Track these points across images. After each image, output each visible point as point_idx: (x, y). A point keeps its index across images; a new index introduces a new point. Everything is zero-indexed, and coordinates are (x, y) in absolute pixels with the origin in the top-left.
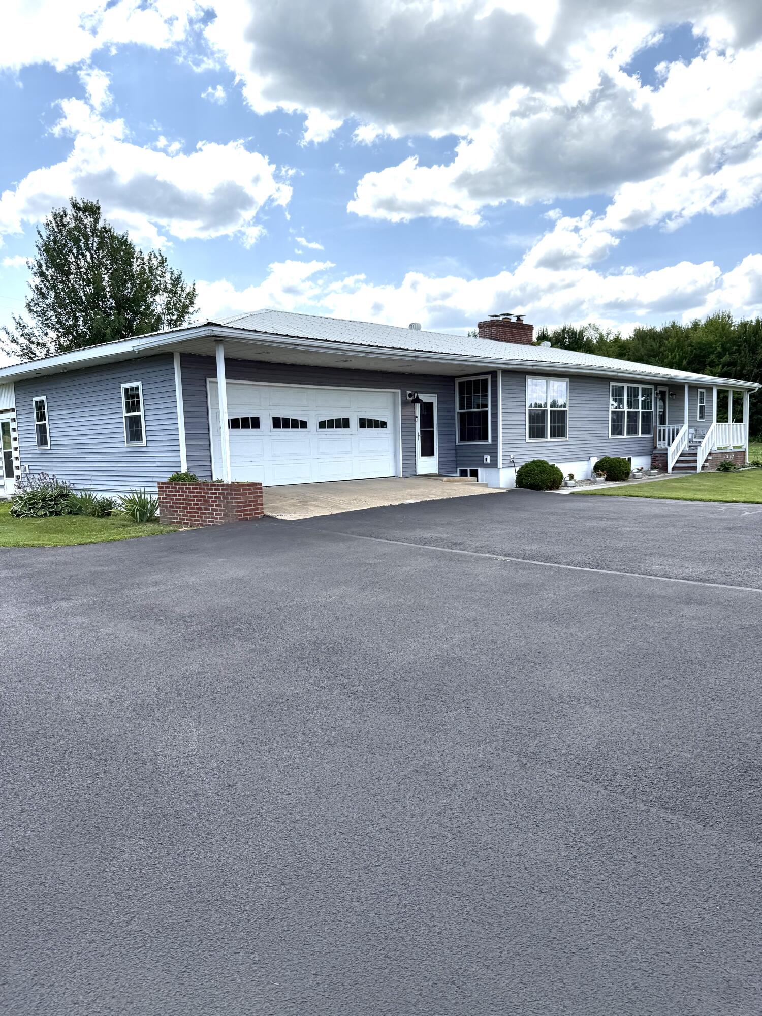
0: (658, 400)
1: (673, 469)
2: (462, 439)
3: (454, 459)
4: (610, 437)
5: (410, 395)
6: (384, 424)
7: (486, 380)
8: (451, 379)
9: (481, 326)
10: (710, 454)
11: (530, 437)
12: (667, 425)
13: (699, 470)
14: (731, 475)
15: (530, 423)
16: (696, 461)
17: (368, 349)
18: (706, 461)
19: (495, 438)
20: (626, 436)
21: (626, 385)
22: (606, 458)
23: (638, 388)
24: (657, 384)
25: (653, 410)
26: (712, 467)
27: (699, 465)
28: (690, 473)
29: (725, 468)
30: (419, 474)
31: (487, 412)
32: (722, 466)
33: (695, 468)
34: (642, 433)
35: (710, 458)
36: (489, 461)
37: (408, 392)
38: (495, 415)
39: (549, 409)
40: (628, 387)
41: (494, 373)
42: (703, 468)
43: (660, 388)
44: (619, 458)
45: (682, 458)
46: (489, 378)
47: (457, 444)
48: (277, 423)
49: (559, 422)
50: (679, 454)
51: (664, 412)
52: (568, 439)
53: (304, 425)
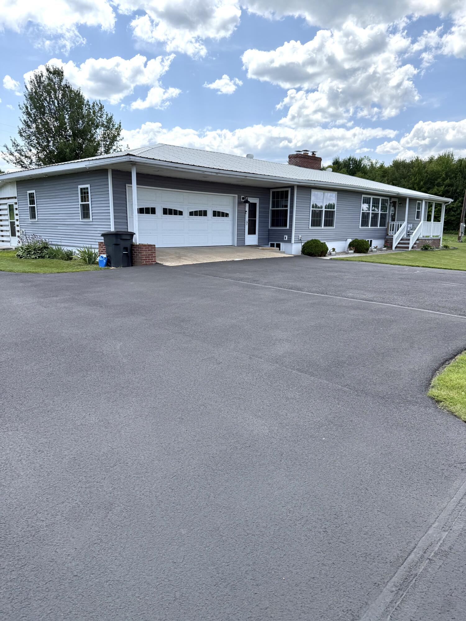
0: (391, 206)
1: (396, 247)
2: (273, 225)
3: (268, 237)
4: (360, 227)
5: (243, 198)
6: (227, 215)
7: (288, 191)
9: (290, 157)
10: (418, 240)
11: (311, 226)
12: (396, 222)
13: (410, 249)
14: (428, 252)
15: (312, 217)
16: (409, 244)
17: (217, 171)
18: (415, 244)
19: (291, 226)
20: (370, 227)
21: (372, 197)
22: (356, 239)
23: (379, 199)
24: (391, 197)
25: (388, 212)
26: (418, 247)
27: (411, 246)
28: (405, 250)
29: (426, 248)
30: (247, 245)
31: (287, 210)
32: (424, 247)
33: (408, 248)
34: (380, 226)
35: (418, 242)
36: (287, 239)
37: (242, 197)
38: (292, 212)
39: (324, 209)
40: (373, 198)
41: (292, 187)
42: (413, 247)
43: (393, 200)
44: (363, 240)
45: (402, 242)
46: (289, 190)
47: (269, 228)
48: (166, 211)
49: (329, 218)
50: (400, 239)
51: (395, 214)
52: (334, 228)
53: (181, 213)
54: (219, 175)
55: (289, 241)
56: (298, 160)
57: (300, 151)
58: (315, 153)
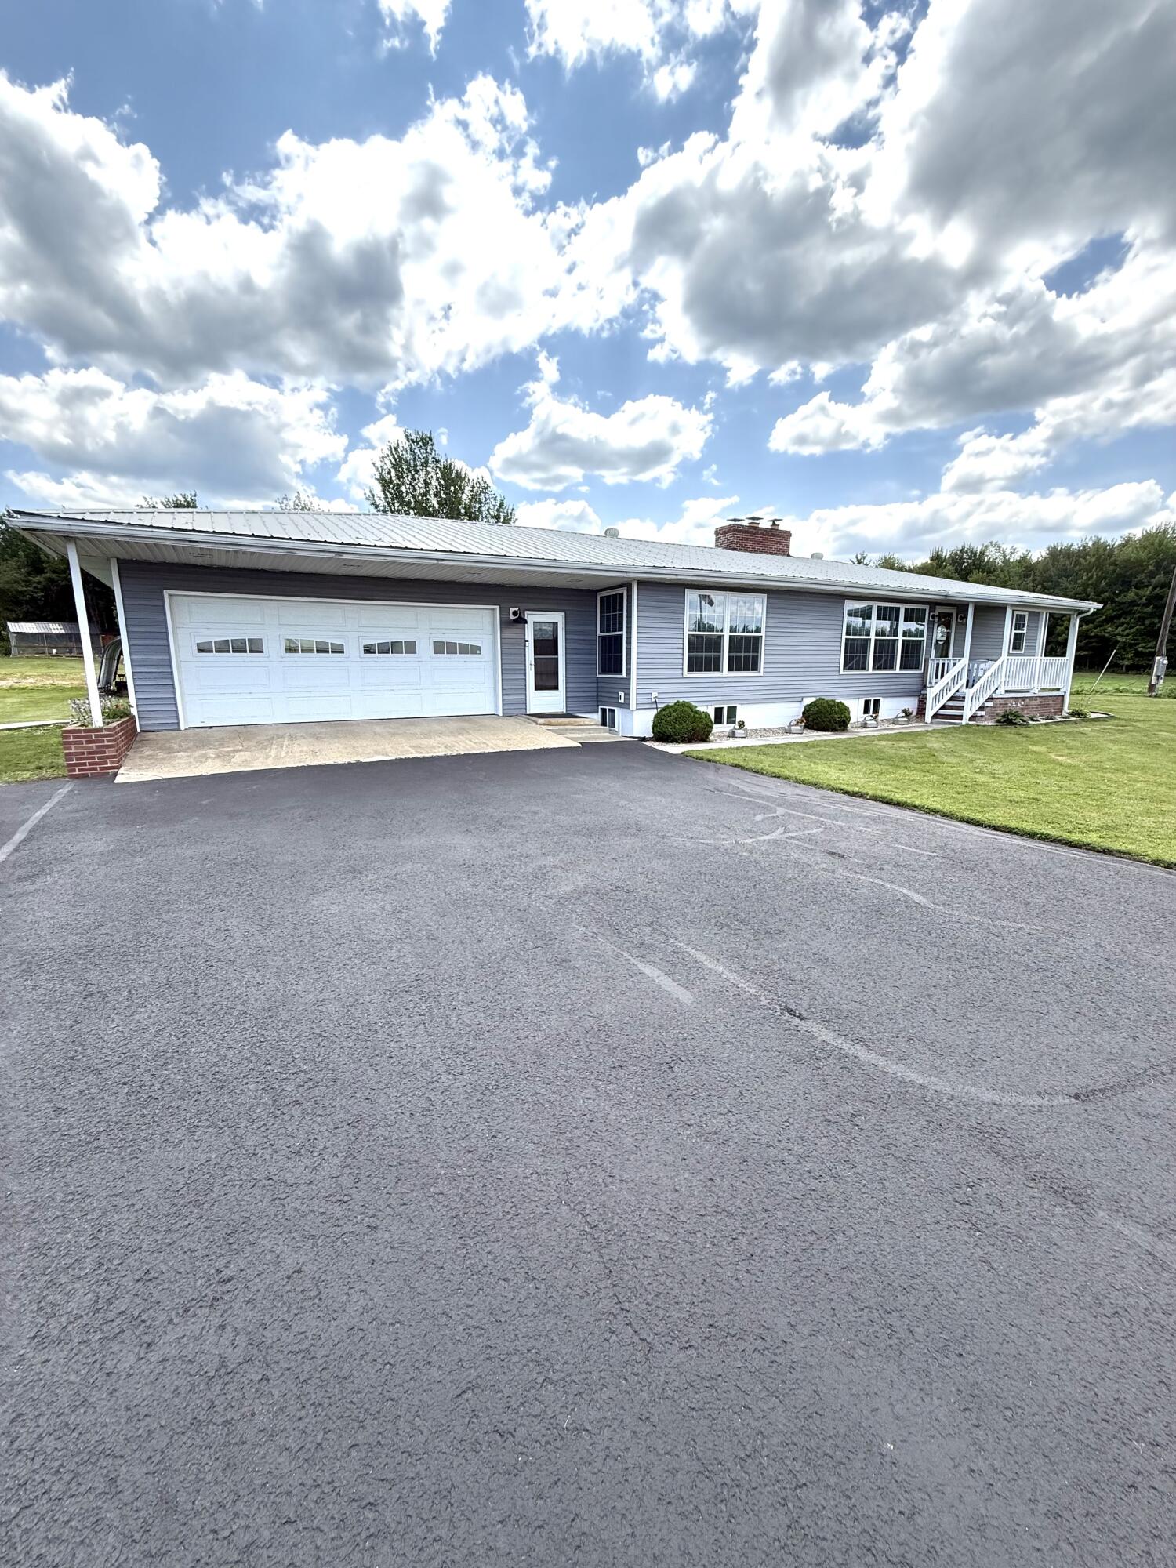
0: (936, 625)
1: (935, 716)
2: (604, 671)
3: (595, 694)
4: (842, 672)
5: (515, 613)
6: (476, 650)
7: (621, 595)
8: (591, 593)
9: (719, 532)
10: (990, 699)
11: (688, 670)
12: (951, 657)
13: (965, 721)
14: (1012, 729)
15: (690, 651)
16: (961, 708)
18: (981, 708)
19: (629, 671)
20: (870, 671)
21: (875, 604)
22: (821, 699)
23: (898, 609)
24: (933, 604)
25: (925, 638)
26: (991, 717)
27: (967, 714)
28: (955, 724)
29: (1008, 719)
30: (532, 712)
31: (621, 636)
32: (1003, 717)
33: (960, 717)
34: (901, 668)
35: (990, 704)
36: (623, 700)
37: (512, 610)
38: (629, 642)
39: (727, 634)
41: (628, 585)
42: (972, 718)
43: (939, 610)
44: (833, 701)
45: (951, 703)
46: (625, 591)
47: (598, 676)
49: (745, 652)
50: (946, 698)
51: (947, 641)
52: (761, 674)
54: (345, 556)
55: (626, 705)
56: (730, 537)
57: (739, 520)
58: (777, 523)
